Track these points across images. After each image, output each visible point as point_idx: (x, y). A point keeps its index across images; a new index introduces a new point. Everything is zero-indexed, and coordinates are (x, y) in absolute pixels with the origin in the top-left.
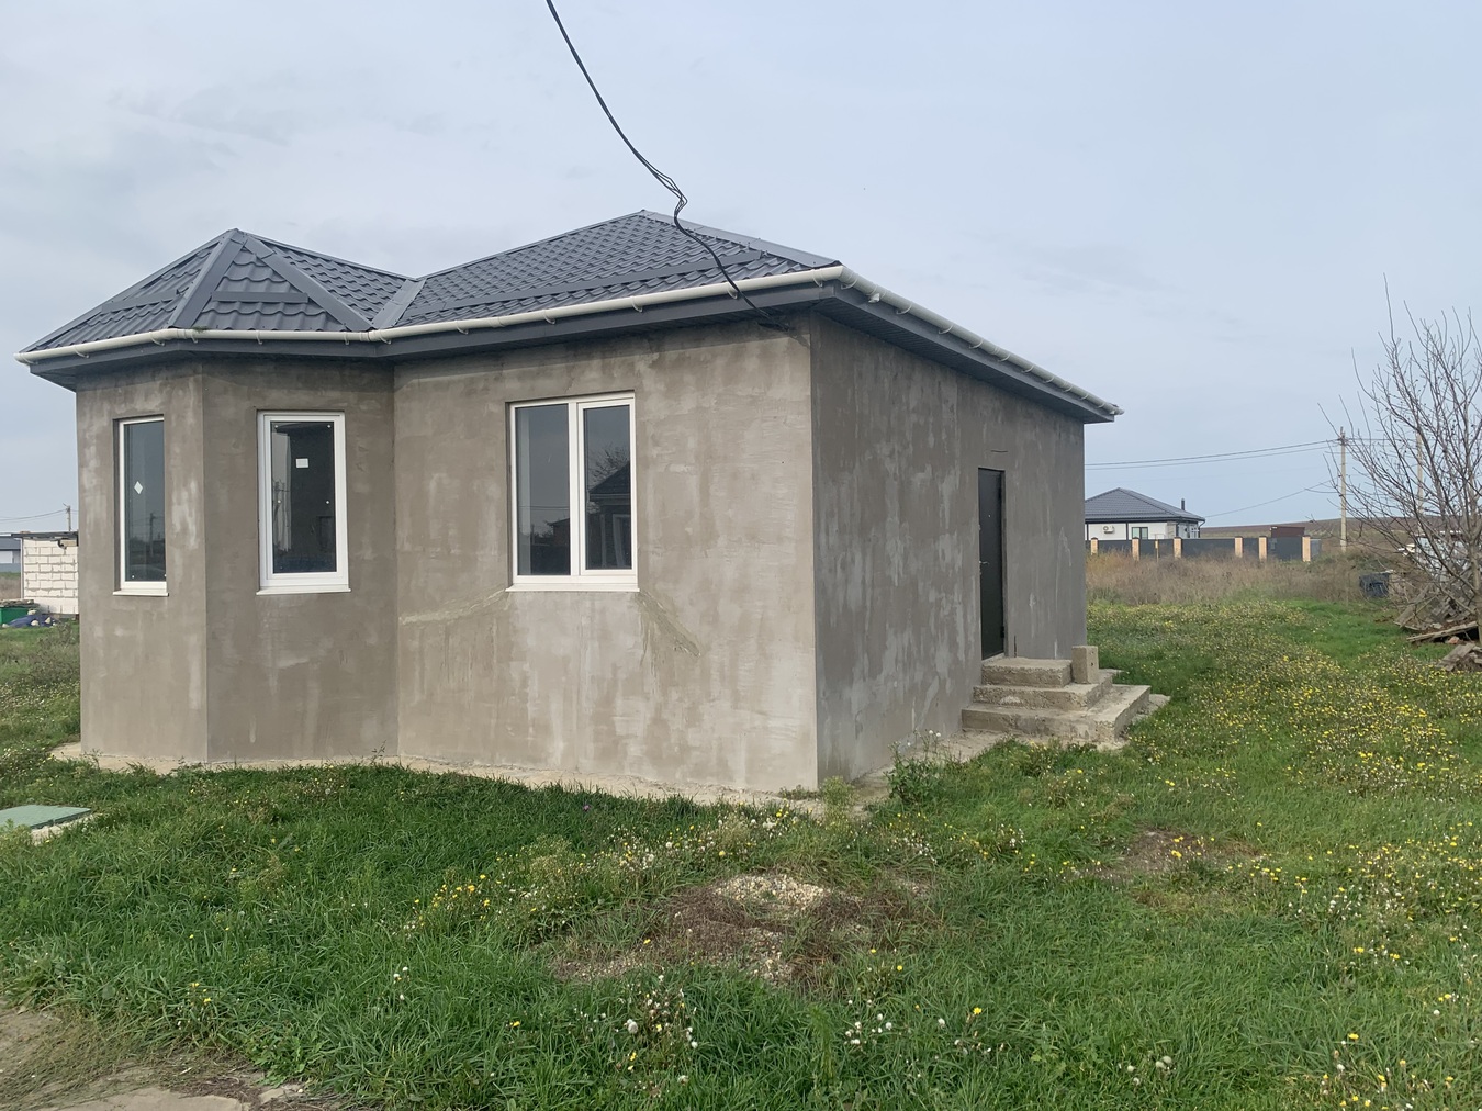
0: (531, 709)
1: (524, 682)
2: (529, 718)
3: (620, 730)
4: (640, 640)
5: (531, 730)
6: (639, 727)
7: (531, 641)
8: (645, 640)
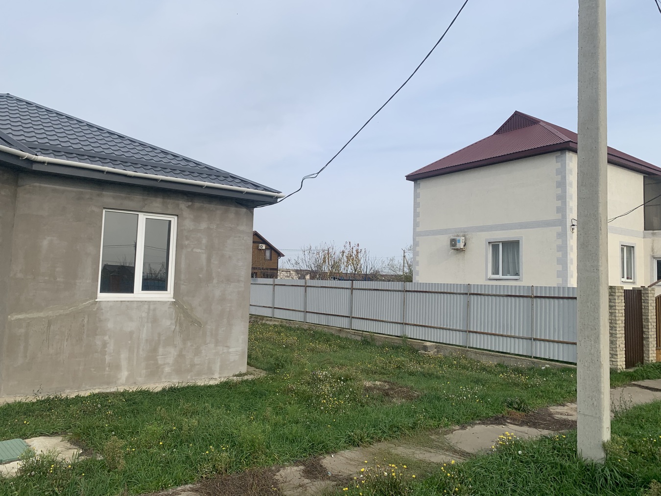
0: (108, 358)
1: (105, 345)
2: (107, 363)
3: (160, 362)
4: (174, 322)
5: (107, 369)
6: (170, 360)
7: (110, 325)
8: (176, 322)
